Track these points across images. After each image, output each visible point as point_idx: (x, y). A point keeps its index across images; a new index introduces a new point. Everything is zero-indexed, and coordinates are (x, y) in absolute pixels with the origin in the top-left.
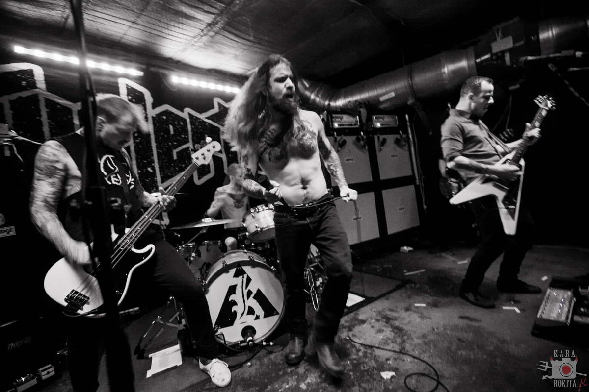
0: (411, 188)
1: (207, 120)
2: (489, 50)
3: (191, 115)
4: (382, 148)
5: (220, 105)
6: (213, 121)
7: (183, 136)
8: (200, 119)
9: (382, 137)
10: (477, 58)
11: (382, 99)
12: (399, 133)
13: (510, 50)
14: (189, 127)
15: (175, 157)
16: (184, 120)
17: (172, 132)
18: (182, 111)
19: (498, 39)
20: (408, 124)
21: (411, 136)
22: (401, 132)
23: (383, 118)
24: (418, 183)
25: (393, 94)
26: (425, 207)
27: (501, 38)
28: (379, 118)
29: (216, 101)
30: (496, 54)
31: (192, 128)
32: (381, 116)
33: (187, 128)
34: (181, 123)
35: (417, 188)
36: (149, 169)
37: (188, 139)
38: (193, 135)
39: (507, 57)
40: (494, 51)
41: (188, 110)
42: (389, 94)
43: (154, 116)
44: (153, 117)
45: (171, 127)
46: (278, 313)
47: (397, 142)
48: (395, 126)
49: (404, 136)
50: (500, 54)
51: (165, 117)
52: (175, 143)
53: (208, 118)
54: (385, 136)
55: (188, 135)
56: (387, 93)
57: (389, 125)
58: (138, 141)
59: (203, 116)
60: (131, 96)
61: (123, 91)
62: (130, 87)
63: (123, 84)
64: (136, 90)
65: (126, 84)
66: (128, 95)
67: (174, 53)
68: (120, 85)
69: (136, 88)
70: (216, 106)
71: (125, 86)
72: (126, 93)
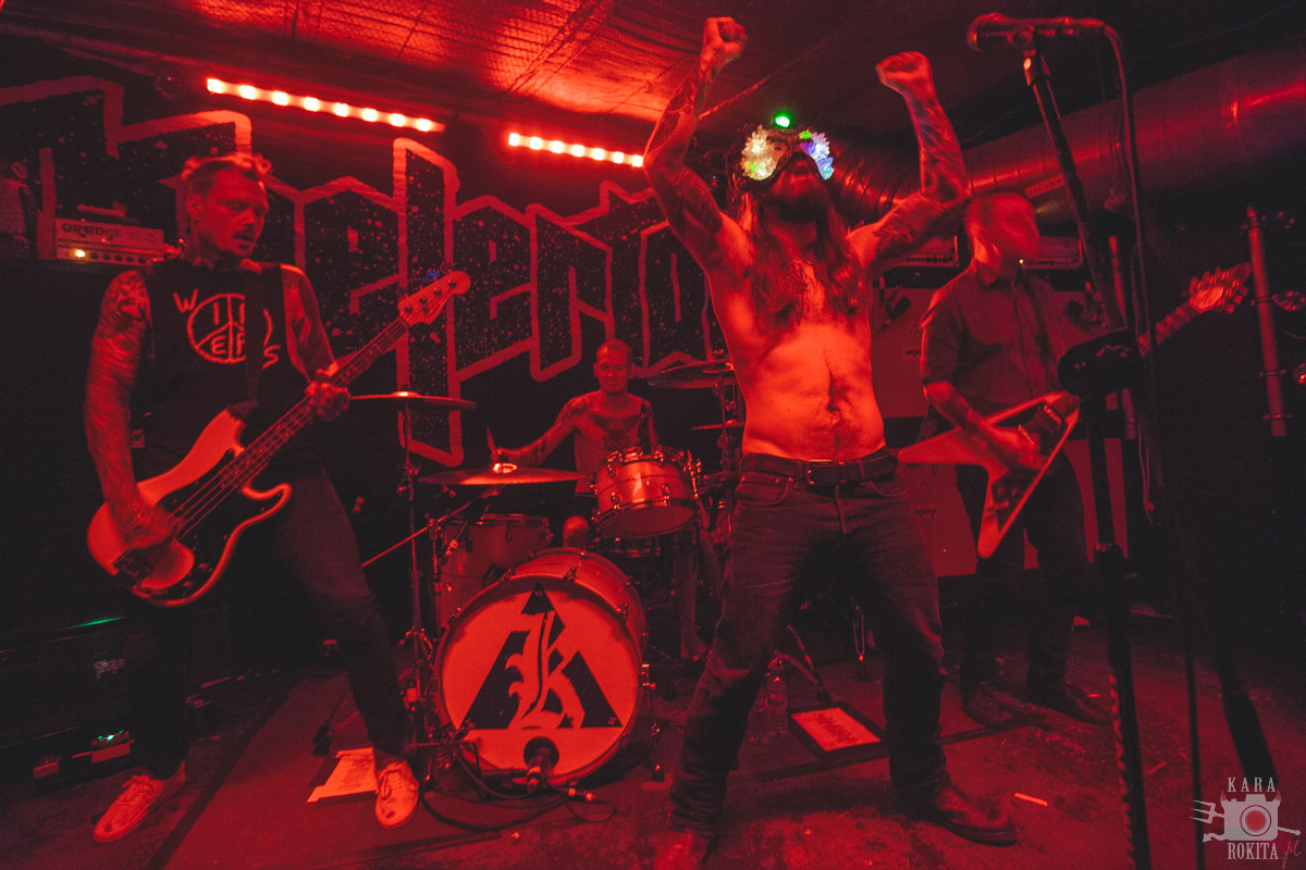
1: (578, 233)
3: (540, 220)
5: (614, 198)
6: (592, 234)
7: (516, 267)
8: (560, 229)
11: (1032, 192)
12: (1082, 289)
14: (534, 247)
15: (493, 313)
16: (524, 231)
17: (493, 258)
18: (522, 210)
20: (1116, 263)
24: (1131, 433)
25: (1059, 182)
26: (1148, 506)
29: (605, 188)
31: (540, 249)
33: (529, 251)
34: (516, 238)
36: (436, 338)
37: (527, 274)
38: (540, 266)
41: (536, 208)
43: (459, 220)
44: (455, 223)
45: (493, 245)
46: (618, 724)
47: (1074, 311)
48: (1075, 266)
51: (481, 223)
52: (498, 282)
55: (528, 265)
57: (1053, 263)
58: (419, 272)
59: (568, 224)
60: (414, 176)
61: (400, 164)
62: (416, 156)
63: (400, 150)
64: (428, 163)
65: (408, 151)
66: (408, 173)
67: (511, 82)
68: (395, 154)
69: (427, 157)
70: (605, 201)
71: (404, 154)
72: (404, 170)
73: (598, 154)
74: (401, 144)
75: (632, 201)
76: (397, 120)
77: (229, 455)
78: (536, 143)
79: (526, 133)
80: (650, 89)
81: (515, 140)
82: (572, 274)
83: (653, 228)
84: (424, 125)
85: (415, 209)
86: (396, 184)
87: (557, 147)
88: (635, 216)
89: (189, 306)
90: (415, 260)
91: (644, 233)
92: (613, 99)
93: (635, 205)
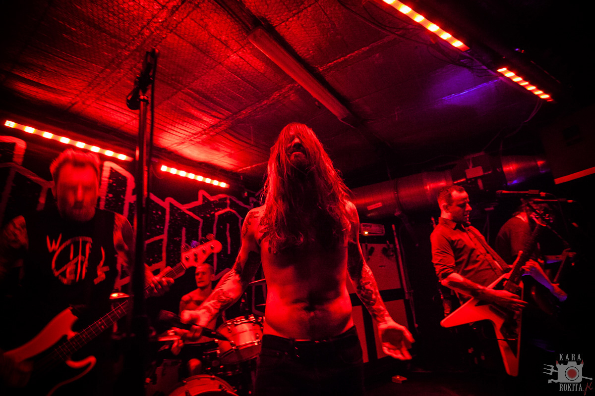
0: (401, 302)
1: (188, 212)
2: (464, 176)
3: (172, 206)
4: (369, 257)
5: (204, 198)
6: (195, 213)
7: (158, 227)
8: (180, 210)
9: (370, 246)
10: (454, 180)
11: (370, 208)
12: (386, 243)
13: (481, 177)
14: (167, 217)
16: (163, 210)
18: (164, 201)
19: (471, 167)
20: (395, 234)
21: (398, 247)
22: (388, 242)
23: (371, 227)
24: (407, 298)
25: (380, 205)
26: (416, 325)
27: (473, 167)
28: (366, 226)
29: (201, 193)
30: (470, 179)
31: (170, 219)
32: (369, 224)
33: (165, 219)
34: (160, 213)
35: (407, 303)
37: (163, 230)
38: (170, 227)
39: (480, 183)
40: (468, 177)
41: (170, 200)
42: (377, 204)
43: (132, 202)
44: (130, 204)
47: (385, 251)
48: (383, 235)
49: (391, 246)
50: (473, 180)
52: (148, 234)
53: (189, 210)
54: (374, 245)
55: (164, 226)
56: (374, 203)
57: (376, 233)
59: (184, 208)
60: (113, 180)
61: (106, 173)
62: (115, 170)
63: (108, 167)
64: (120, 174)
65: (111, 168)
66: (110, 178)
67: (169, 145)
68: (104, 168)
69: (120, 172)
70: (200, 198)
71: (109, 169)
72: (107, 176)
73: (200, 178)
74: (108, 164)
75: (213, 200)
76: (109, 153)
77: (65, 337)
78: (173, 171)
79: (169, 166)
80: (230, 156)
81: (164, 168)
82: (184, 231)
83: (221, 212)
84: (122, 157)
85: (111, 195)
86: (103, 183)
87: (183, 174)
88: (213, 206)
89: (55, 247)
91: (217, 214)
92: (213, 157)
93: (213, 201)
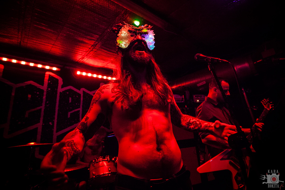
3: (84, 92)
7: (76, 104)
8: (89, 94)
11: (198, 85)
14: (82, 98)
15: (69, 116)
16: (79, 95)
17: (70, 102)
18: (79, 90)
23: (201, 97)
28: (198, 96)
33: (80, 99)
34: (77, 97)
36: (51, 123)
37: (79, 106)
38: (83, 104)
41: (83, 89)
43: (61, 92)
45: (70, 99)
51: (68, 93)
52: (71, 108)
55: (80, 103)
58: (48, 106)
59: (91, 93)
61: (47, 78)
62: (52, 76)
64: (54, 78)
65: (49, 75)
66: (49, 80)
67: (78, 60)
68: (46, 75)
69: (54, 77)
73: (100, 77)
74: (47, 73)
76: (47, 67)
78: (84, 74)
79: (82, 71)
80: (112, 62)
81: (79, 73)
84: (55, 69)
85: (49, 89)
86: (44, 83)
90: (48, 102)
92: (103, 64)
